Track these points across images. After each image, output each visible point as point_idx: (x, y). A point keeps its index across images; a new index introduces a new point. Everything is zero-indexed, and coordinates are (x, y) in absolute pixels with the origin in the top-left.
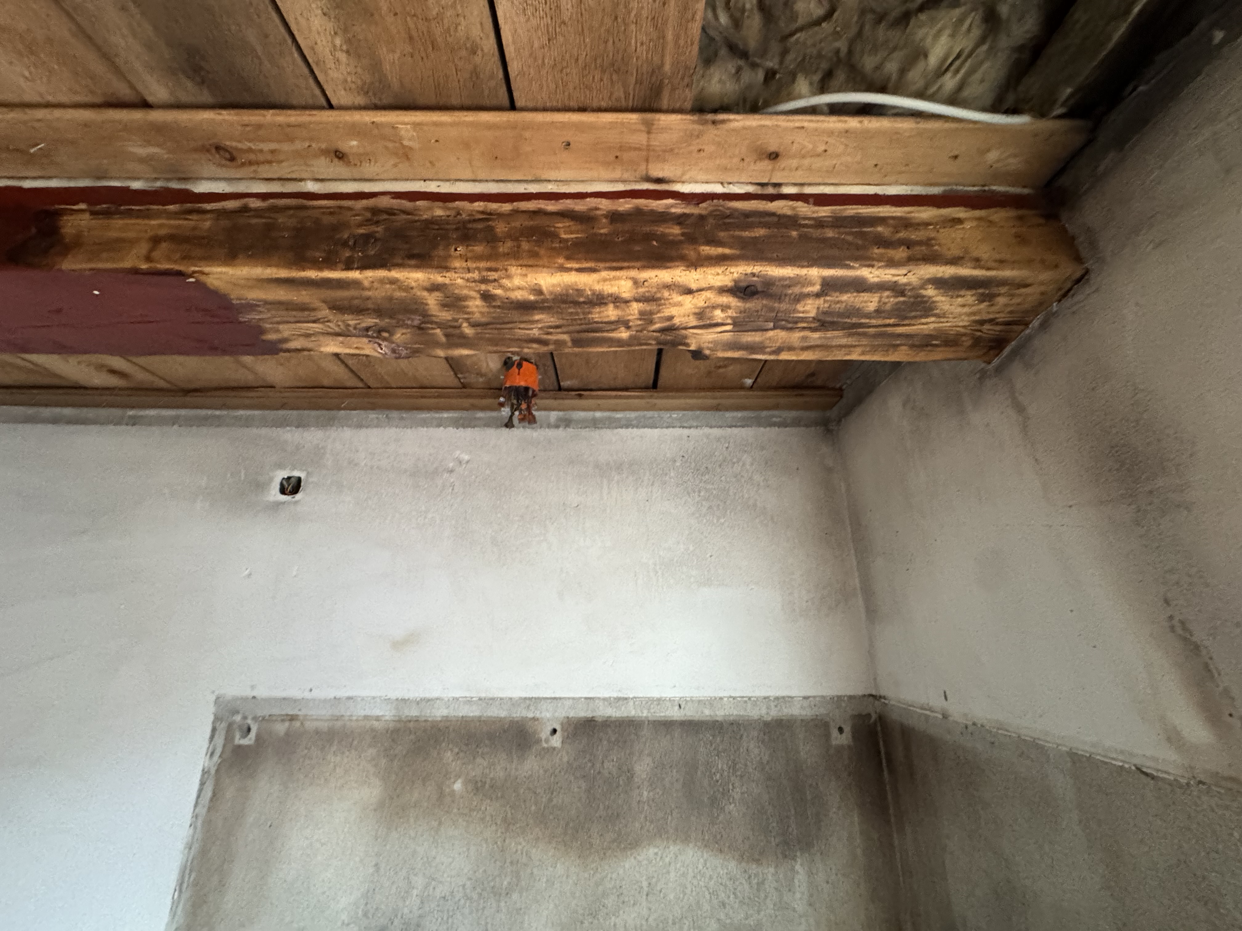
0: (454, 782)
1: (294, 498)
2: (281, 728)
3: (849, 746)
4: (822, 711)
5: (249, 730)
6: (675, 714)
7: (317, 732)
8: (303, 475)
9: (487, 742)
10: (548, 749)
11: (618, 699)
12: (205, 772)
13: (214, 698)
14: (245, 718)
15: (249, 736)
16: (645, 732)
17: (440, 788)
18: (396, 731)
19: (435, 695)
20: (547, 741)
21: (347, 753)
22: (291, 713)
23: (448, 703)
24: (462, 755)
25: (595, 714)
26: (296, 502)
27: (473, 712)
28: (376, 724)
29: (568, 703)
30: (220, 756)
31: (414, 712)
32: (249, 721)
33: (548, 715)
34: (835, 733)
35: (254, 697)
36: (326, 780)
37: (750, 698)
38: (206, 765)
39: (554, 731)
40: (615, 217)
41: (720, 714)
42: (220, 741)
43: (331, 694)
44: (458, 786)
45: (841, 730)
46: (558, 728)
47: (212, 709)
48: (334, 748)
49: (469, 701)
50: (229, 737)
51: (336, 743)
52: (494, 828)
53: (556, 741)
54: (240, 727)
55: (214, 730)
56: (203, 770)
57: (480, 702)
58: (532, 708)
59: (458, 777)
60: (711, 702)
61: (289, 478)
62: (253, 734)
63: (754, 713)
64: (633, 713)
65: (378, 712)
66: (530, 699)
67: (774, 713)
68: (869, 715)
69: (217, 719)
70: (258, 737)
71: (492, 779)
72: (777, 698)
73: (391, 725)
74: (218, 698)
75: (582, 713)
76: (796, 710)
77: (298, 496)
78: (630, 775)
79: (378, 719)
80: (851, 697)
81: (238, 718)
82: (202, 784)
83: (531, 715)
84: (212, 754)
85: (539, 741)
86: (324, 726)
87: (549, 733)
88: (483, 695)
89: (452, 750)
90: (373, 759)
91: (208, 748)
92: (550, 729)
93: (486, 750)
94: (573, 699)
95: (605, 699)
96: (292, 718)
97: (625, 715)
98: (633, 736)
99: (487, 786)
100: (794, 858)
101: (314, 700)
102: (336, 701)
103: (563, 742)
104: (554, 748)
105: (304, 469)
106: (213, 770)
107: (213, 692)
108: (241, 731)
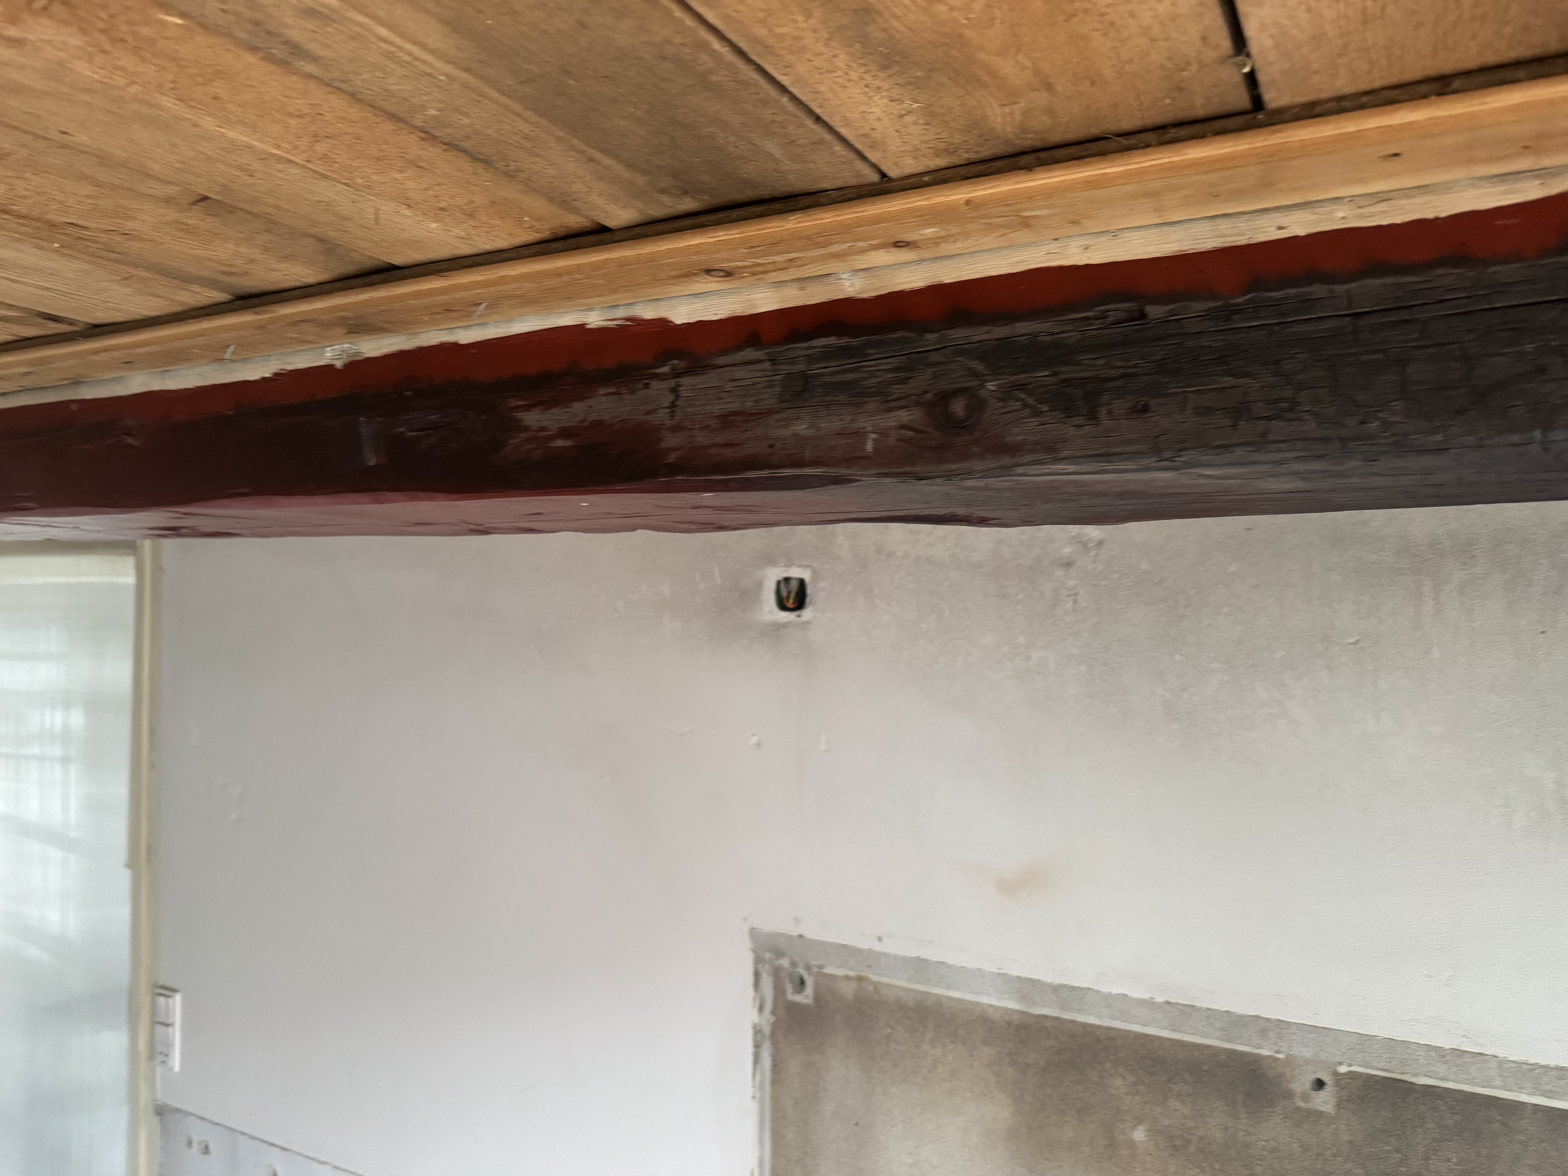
0: (1133, 1128)
1: (799, 616)
2: (848, 992)
5: (802, 982)
7: (900, 1006)
8: (806, 575)
9: (1187, 1076)
10: (1308, 1112)
11: (1461, 1051)
12: (757, 1031)
13: (749, 930)
14: (794, 964)
15: (805, 992)
16: (1527, 1124)
17: (1109, 1131)
18: (1022, 1029)
20: (1305, 1097)
21: (951, 1046)
22: (858, 969)
24: (1142, 1088)
25: (1408, 1070)
26: (806, 623)
30: (773, 1012)
32: (801, 971)
33: (1307, 1053)
35: (801, 936)
36: (925, 1078)
38: (756, 1021)
39: (1320, 1084)
42: (767, 991)
43: (913, 951)
44: (1139, 1135)
46: (1328, 1082)
47: (747, 944)
48: (930, 1035)
49: (1147, 1005)
50: (779, 990)
51: (931, 1027)
53: (1324, 1101)
54: (791, 977)
55: (757, 975)
56: (754, 1027)
57: (1168, 1008)
58: (1271, 1034)
59: (1139, 1121)
61: (787, 580)
62: (809, 990)
64: (1498, 1083)
66: (1266, 1021)
69: (758, 960)
70: (817, 997)
71: (1201, 1138)
73: (1015, 1019)
74: (752, 930)
75: (1380, 1062)
77: (807, 614)
81: (785, 963)
82: (757, 1046)
83: (1269, 1047)
84: (761, 1009)
85: (1289, 1095)
86: (908, 1000)
87: (1308, 1085)
88: (1173, 998)
89: (1124, 1078)
90: (993, 1064)
91: (755, 999)
92: (1310, 1078)
93: (1187, 1088)
94: (1360, 1033)
95: (1430, 1049)
96: (860, 977)
98: (1497, 1127)
99: (1192, 1148)
101: (887, 955)
102: (920, 965)
103: (1338, 1106)
104: (1321, 1114)
105: (806, 563)
106: (767, 1030)
107: (745, 919)
108: (792, 982)
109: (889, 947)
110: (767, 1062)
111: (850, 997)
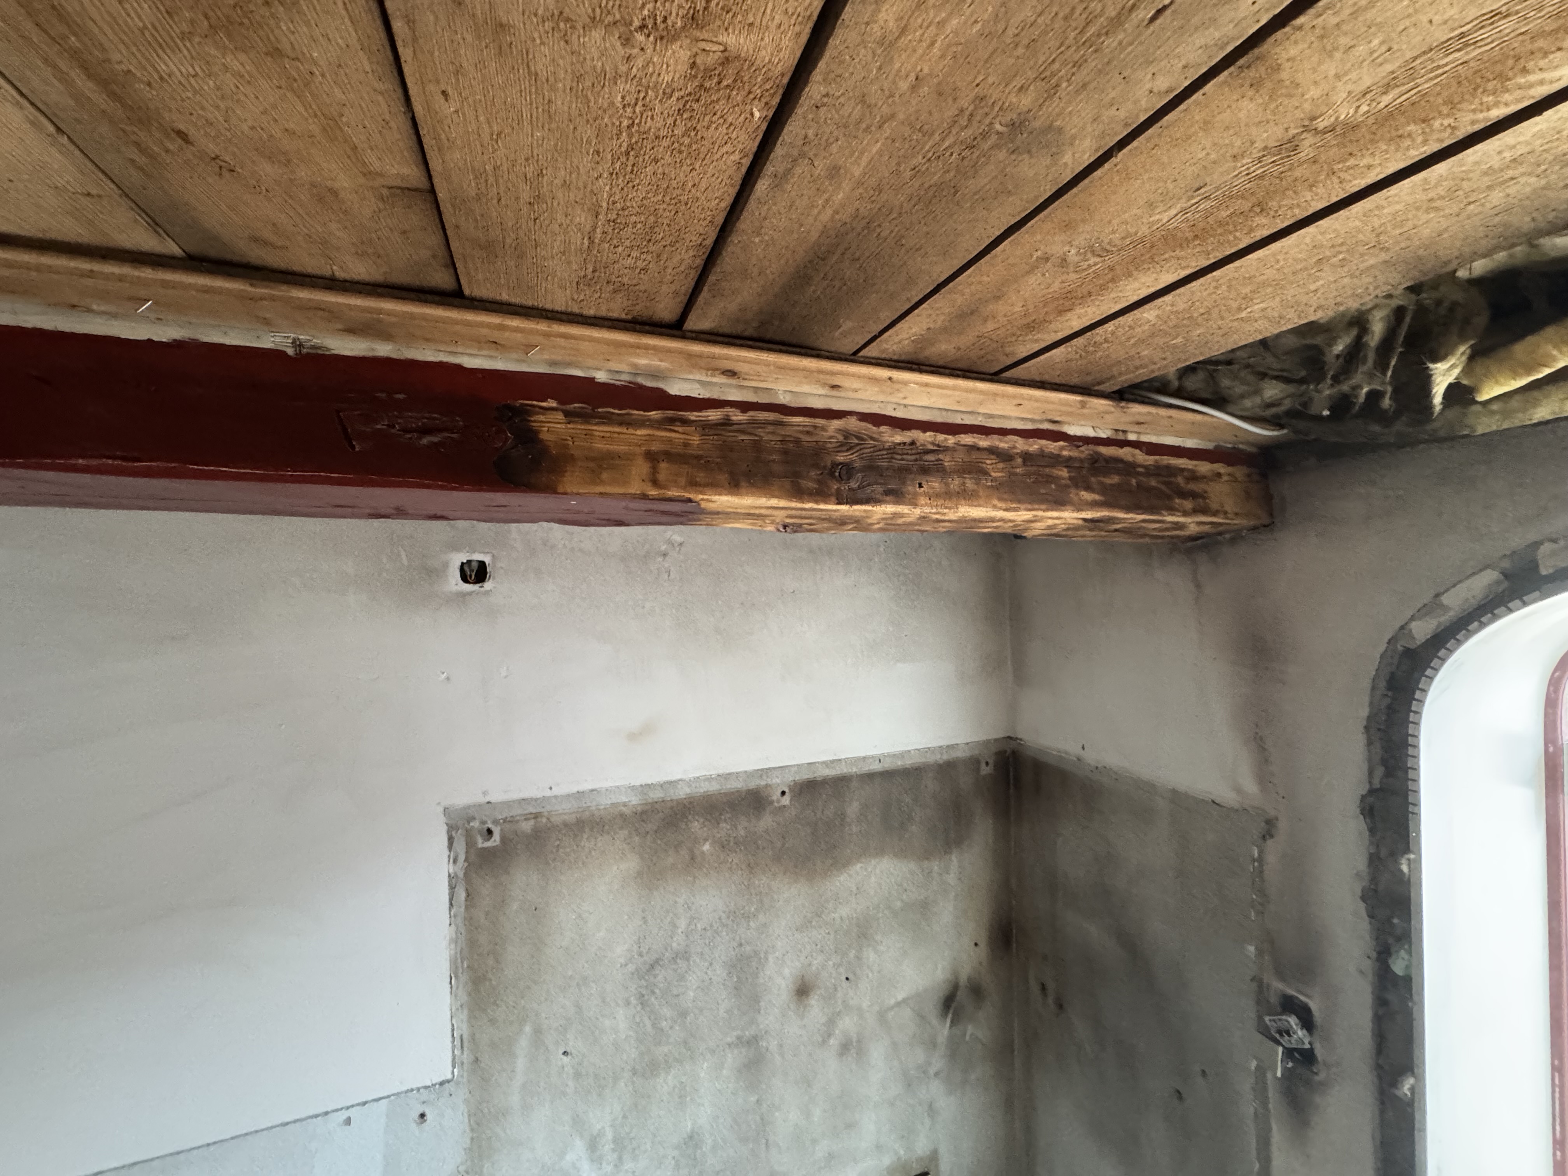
0: (703, 845)
1: (482, 587)
2: (527, 826)
3: (990, 774)
4: (977, 752)
5: (490, 832)
6: (876, 767)
7: (566, 825)
8: (487, 559)
9: (728, 810)
10: (780, 808)
11: (833, 761)
12: (452, 877)
13: (442, 810)
14: (483, 822)
15: (493, 839)
16: (854, 784)
17: (691, 851)
18: (643, 812)
19: (679, 777)
20: (778, 801)
21: (600, 838)
22: (534, 811)
23: (689, 783)
24: (707, 823)
25: (816, 775)
26: (487, 593)
27: (714, 787)
28: (624, 809)
29: (793, 769)
30: (465, 861)
31: (657, 795)
32: (490, 826)
33: (778, 781)
34: (983, 765)
35: (489, 803)
36: (583, 863)
37: (929, 748)
38: (451, 871)
39: (783, 793)
40: (1027, 457)
41: (908, 762)
42: (460, 847)
43: (574, 789)
44: (707, 847)
45: (987, 763)
46: (787, 790)
47: (442, 819)
48: (585, 836)
49: (709, 779)
50: (470, 844)
51: (587, 830)
52: (740, 872)
53: (786, 800)
54: (480, 832)
55: (451, 840)
56: (449, 876)
57: (719, 778)
58: (764, 777)
59: (706, 840)
60: (902, 755)
61: (469, 562)
62: (497, 836)
63: (931, 759)
64: (845, 771)
65: (624, 799)
66: (762, 770)
67: (945, 757)
68: (1005, 752)
69: (451, 829)
70: (503, 839)
71: (735, 837)
72: (948, 746)
73: (639, 809)
74: (446, 809)
75: (806, 775)
76: (960, 754)
77: (488, 585)
78: (842, 816)
79: (625, 805)
80: (996, 740)
81: (475, 824)
82: (452, 888)
83: (763, 783)
84: (455, 861)
85: (772, 802)
86: (571, 819)
87: (779, 795)
88: (721, 772)
89: (698, 821)
90: (625, 839)
91: (449, 856)
92: (780, 792)
93: (728, 815)
94: (798, 765)
95: (824, 762)
96: (536, 816)
97: (839, 773)
98: (845, 788)
99: (732, 844)
100: (951, 853)
101: (556, 797)
102: (580, 794)
103: (791, 800)
104: (784, 806)
105: (487, 550)
106: (461, 874)
107: (439, 804)
108: (482, 835)
109: (556, 791)
110: (461, 895)
111: (529, 831)
